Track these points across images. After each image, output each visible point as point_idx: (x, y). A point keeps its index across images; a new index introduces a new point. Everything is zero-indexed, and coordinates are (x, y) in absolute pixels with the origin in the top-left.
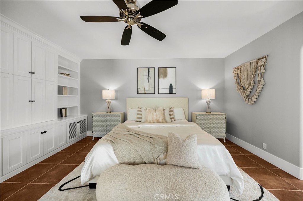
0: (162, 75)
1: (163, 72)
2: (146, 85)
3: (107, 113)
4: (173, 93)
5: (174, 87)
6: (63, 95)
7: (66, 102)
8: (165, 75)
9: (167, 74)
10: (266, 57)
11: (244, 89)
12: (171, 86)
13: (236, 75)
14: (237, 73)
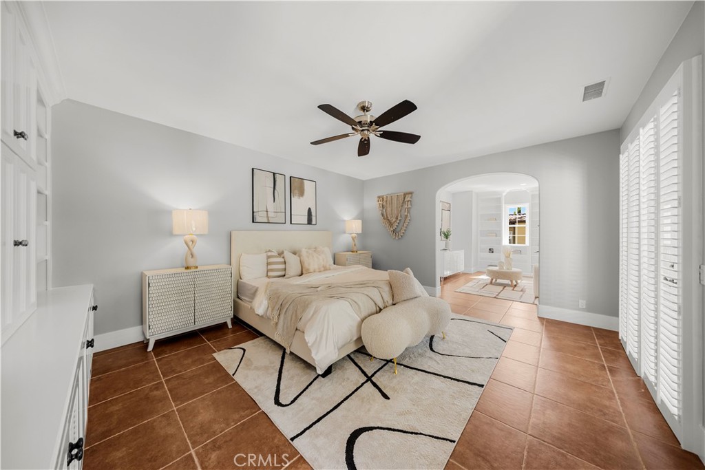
0: (296, 192)
1: (296, 186)
2: (271, 207)
3: (187, 268)
4: (313, 223)
5: (313, 213)
8: (302, 193)
9: (304, 190)
10: (411, 193)
11: (391, 224)
12: (309, 211)
13: (381, 205)
14: (381, 203)
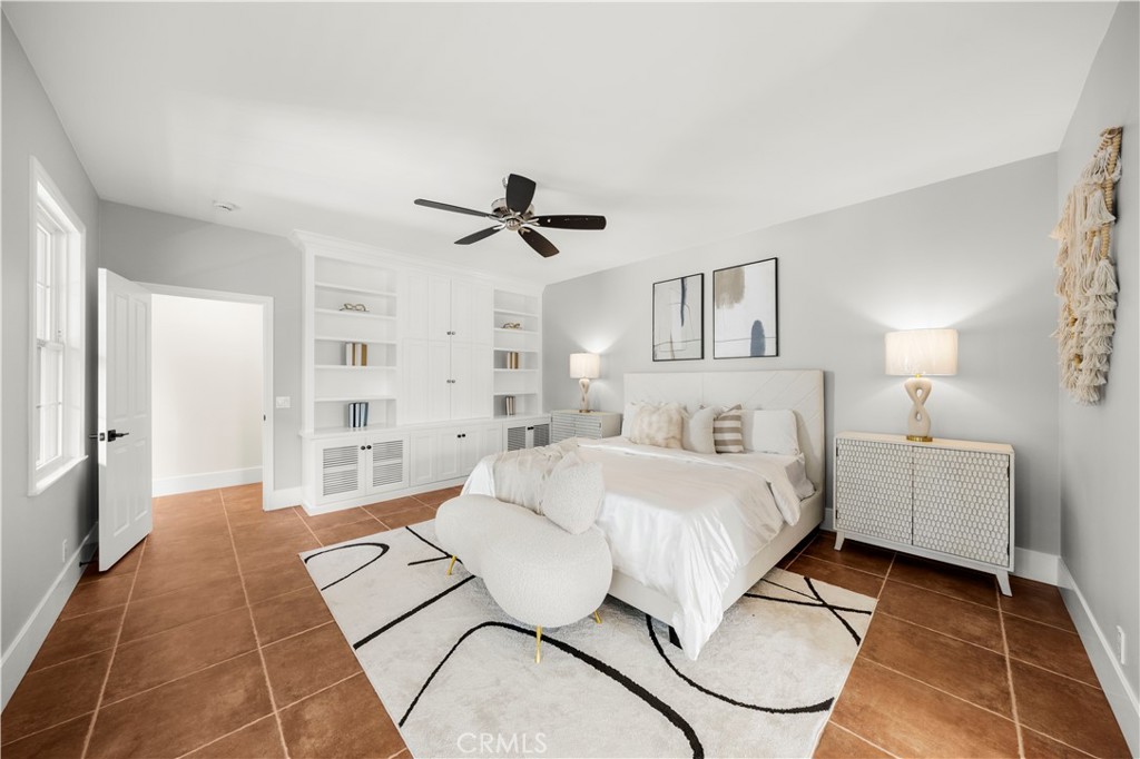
0: (725, 296)
1: (729, 282)
2: (677, 333)
4: (766, 354)
5: (769, 332)
6: (509, 369)
7: (515, 383)
8: (737, 293)
9: (743, 287)
12: (757, 329)
